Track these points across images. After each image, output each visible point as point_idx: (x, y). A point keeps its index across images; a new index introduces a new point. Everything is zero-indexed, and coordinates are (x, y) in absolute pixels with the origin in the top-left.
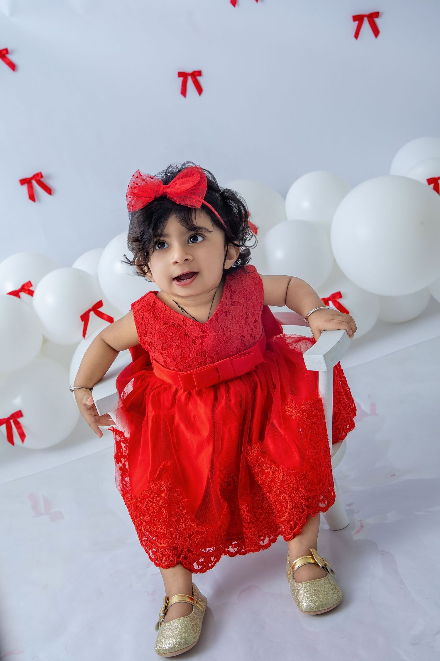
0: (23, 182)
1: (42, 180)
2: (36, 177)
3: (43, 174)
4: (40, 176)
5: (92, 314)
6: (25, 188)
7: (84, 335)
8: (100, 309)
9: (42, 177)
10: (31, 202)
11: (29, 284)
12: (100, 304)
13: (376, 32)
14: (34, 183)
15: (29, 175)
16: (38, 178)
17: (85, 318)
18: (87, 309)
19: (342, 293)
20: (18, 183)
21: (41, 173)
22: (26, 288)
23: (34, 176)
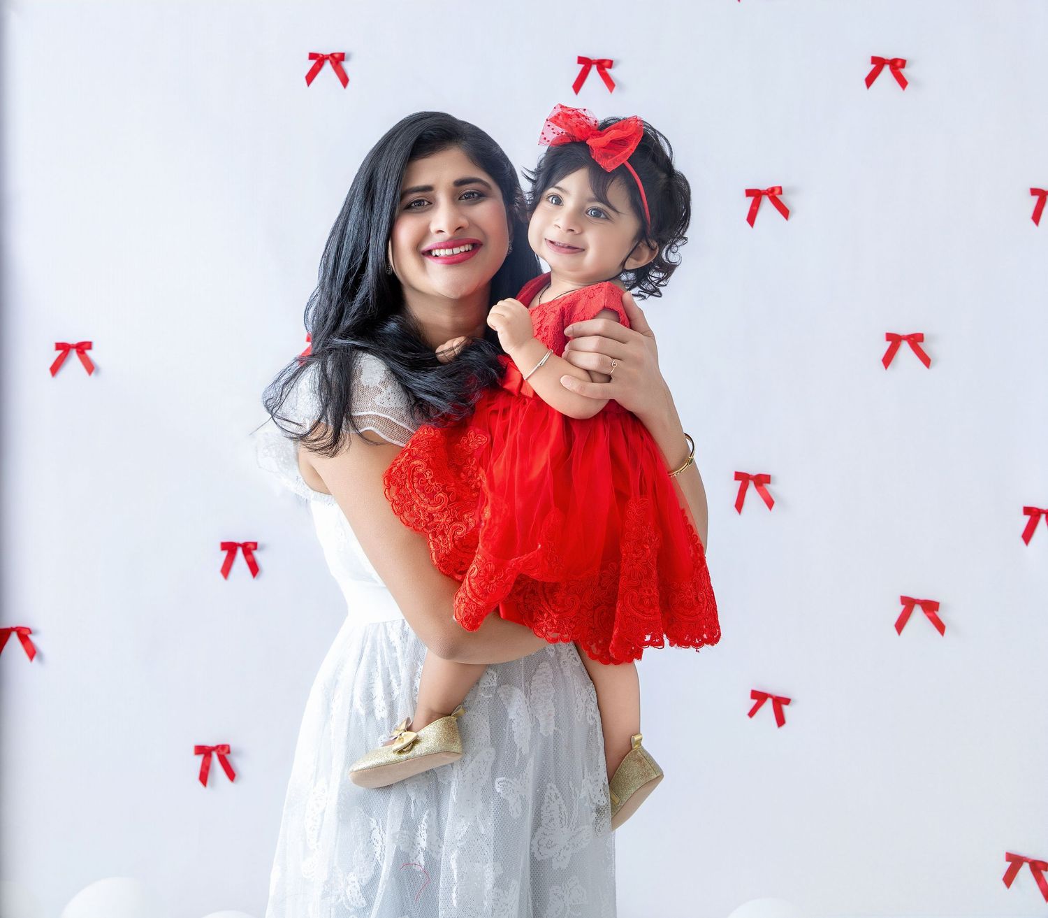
0: (200, 750)
1: (228, 756)
2: (219, 749)
3: (233, 746)
4: (226, 750)
6: (200, 758)
9: (229, 752)
10: (200, 784)
14: (215, 755)
15: (211, 744)
16: (222, 753)
20: (192, 750)
21: (229, 746)
23: (218, 747)
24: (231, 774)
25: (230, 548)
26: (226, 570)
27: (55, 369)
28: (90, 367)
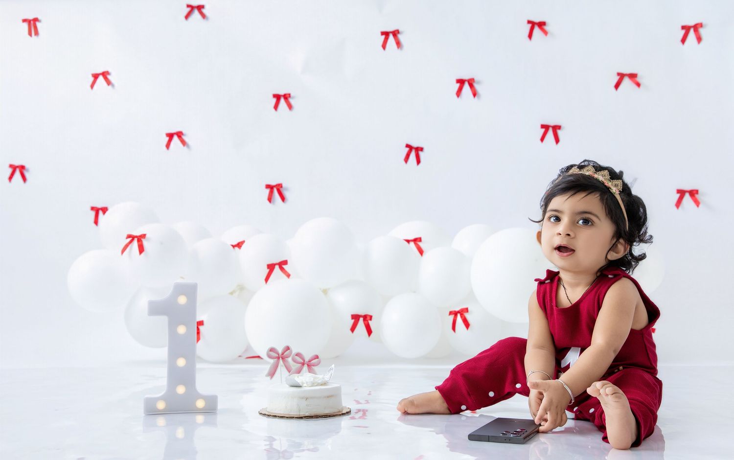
0: (268, 186)
1: (281, 189)
3: (284, 185)
5: (277, 267)
6: (268, 191)
7: (267, 279)
8: (284, 267)
9: (282, 187)
10: (268, 202)
11: (243, 242)
12: (285, 262)
13: (557, 140)
14: (275, 191)
15: (273, 183)
16: (278, 187)
17: (271, 267)
18: (275, 262)
19: (469, 309)
20: (264, 186)
21: (282, 185)
22: (240, 244)
23: (276, 185)
24: (283, 199)
25: (278, 97)
26: (276, 107)
27: (187, 17)
28: (204, 16)
